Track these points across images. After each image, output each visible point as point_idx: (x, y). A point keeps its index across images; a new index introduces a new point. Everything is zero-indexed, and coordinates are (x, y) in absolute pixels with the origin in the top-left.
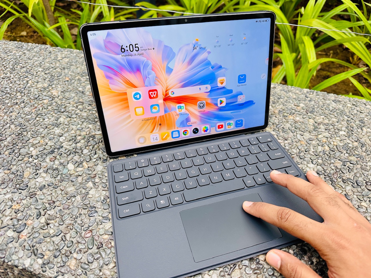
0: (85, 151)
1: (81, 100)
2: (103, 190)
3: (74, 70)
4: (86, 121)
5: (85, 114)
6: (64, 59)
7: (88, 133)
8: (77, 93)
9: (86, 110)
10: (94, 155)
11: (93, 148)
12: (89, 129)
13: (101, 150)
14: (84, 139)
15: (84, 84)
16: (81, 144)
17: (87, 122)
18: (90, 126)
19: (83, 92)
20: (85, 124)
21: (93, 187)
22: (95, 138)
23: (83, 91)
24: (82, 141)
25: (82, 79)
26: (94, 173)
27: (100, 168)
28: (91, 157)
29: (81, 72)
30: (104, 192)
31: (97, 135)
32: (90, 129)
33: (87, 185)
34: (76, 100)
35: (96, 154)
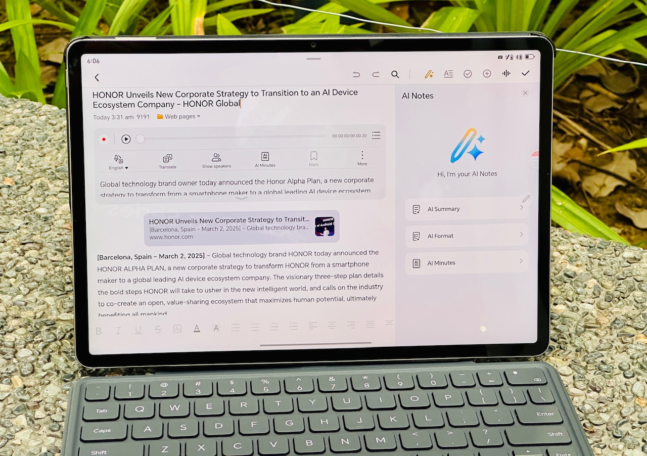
0: (23, 353)
1: (37, 238)
2: (50, 435)
3: (34, 161)
4: (40, 287)
5: (39, 272)
6: (8, 128)
7: (38, 315)
8: (30, 220)
9: (45, 262)
10: (45, 363)
11: (45, 347)
12: (45, 306)
13: (64, 355)
14: (25, 326)
15: (55, 199)
16: (16, 336)
17: (41, 290)
18: (50, 300)
19: (46, 219)
20: (36, 294)
21: (26, 425)
22: (55, 328)
23: (49, 215)
24: (22, 331)
25: (51, 186)
26: (36, 399)
27: (53, 390)
28: (36, 368)
29: (53, 167)
30: (52, 440)
31: (61, 323)
32: (48, 306)
33: (14, 421)
34: (23, 237)
35: (49, 360)
